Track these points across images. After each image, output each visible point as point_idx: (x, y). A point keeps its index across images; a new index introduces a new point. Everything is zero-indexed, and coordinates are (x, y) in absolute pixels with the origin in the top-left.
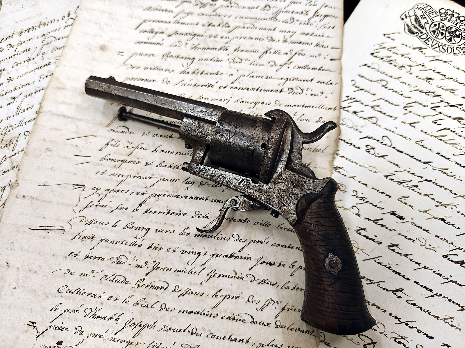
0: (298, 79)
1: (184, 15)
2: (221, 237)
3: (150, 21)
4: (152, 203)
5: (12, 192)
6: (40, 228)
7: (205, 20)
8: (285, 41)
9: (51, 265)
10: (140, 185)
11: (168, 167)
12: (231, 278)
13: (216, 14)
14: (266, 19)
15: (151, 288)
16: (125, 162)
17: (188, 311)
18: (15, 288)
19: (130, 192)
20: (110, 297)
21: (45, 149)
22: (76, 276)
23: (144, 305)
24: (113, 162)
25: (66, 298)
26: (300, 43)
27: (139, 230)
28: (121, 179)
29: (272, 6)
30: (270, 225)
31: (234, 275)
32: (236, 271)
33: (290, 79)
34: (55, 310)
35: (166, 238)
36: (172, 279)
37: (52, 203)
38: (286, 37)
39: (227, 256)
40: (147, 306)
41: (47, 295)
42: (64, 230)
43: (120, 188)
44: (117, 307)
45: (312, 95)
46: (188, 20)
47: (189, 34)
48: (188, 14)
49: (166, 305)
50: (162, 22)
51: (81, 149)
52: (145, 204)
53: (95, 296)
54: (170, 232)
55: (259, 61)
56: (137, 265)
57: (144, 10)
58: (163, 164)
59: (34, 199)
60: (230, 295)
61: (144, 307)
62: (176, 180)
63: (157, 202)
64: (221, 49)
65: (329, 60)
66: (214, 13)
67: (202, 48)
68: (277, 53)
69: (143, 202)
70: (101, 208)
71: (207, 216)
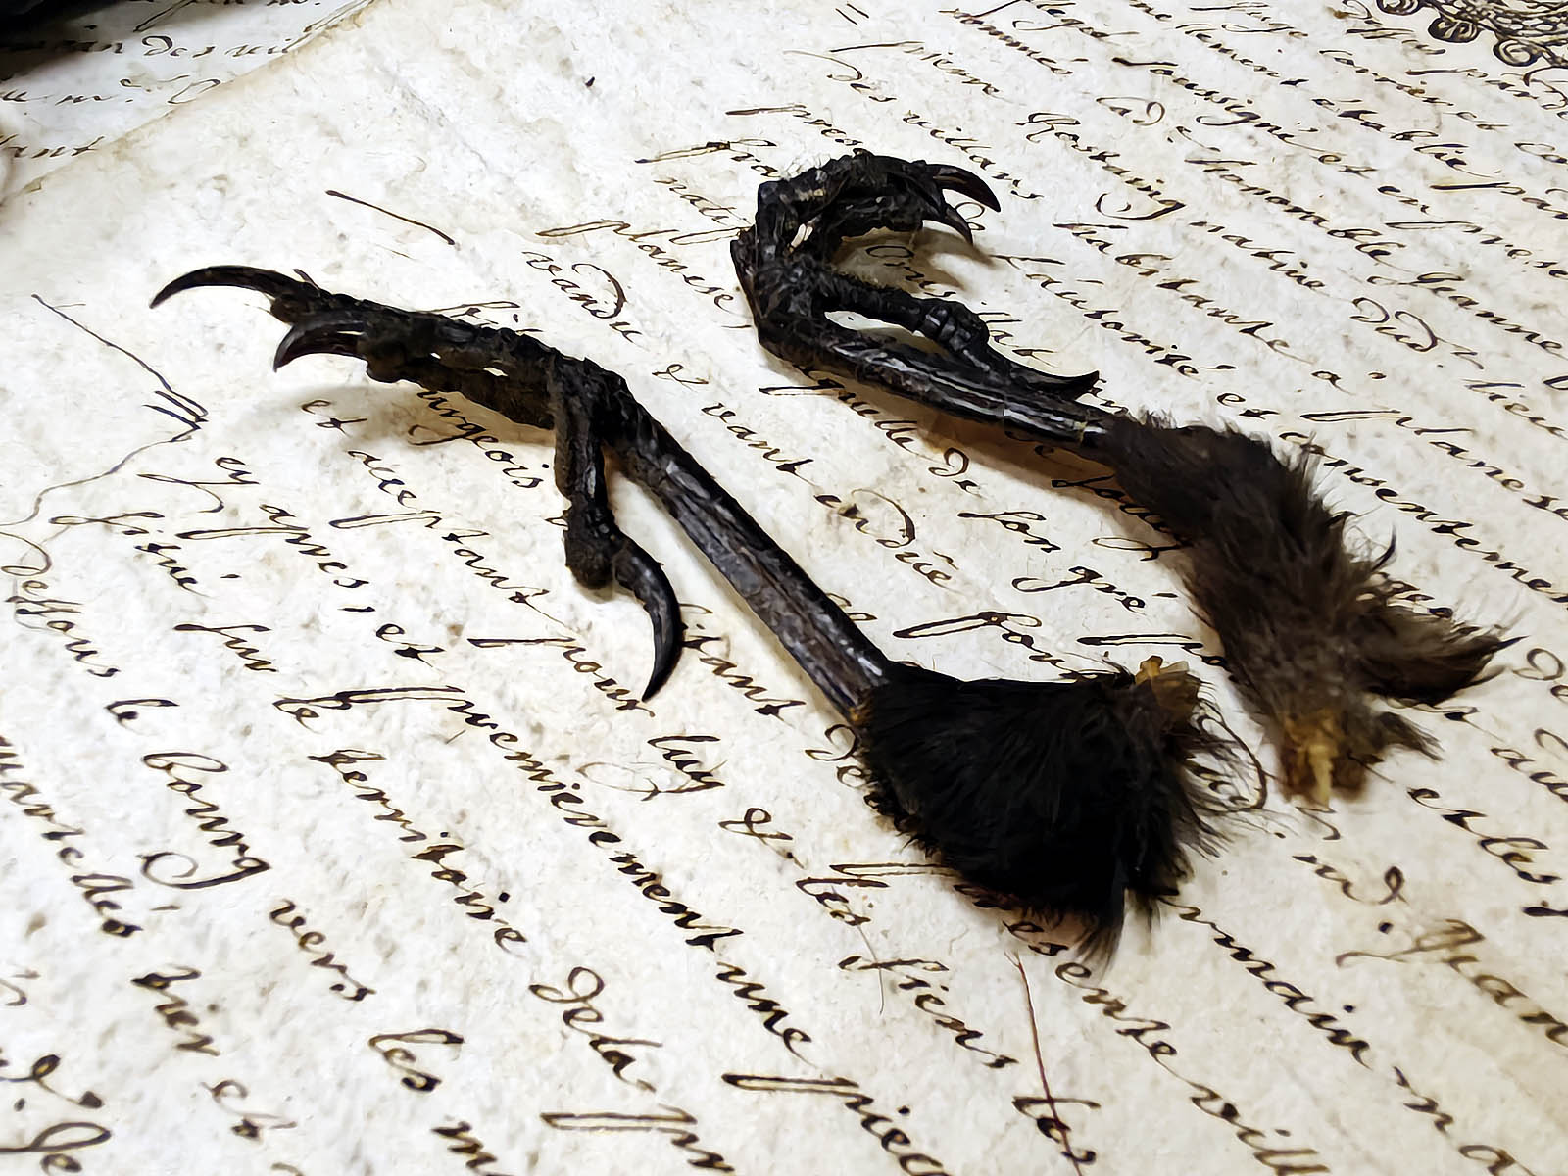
1: (1254, 23)
4: (406, 732)
7: (1343, 86)
10: (437, 594)
13: (1415, 87)
19: (359, 597)
27: (206, 827)
28: (384, 502)
35: (286, 995)
43: (338, 544)
46: (1257, 46)
47: (1224, 100)
48: (1275, 28)
52: (371, 714)
54: (341, 980)
55: (1540, 399)
63: (442, 747)
64: (1348, 234)
66: (1412, 81)
67: (1249, 183)
69: (367, 696)
71: (624, 1049)
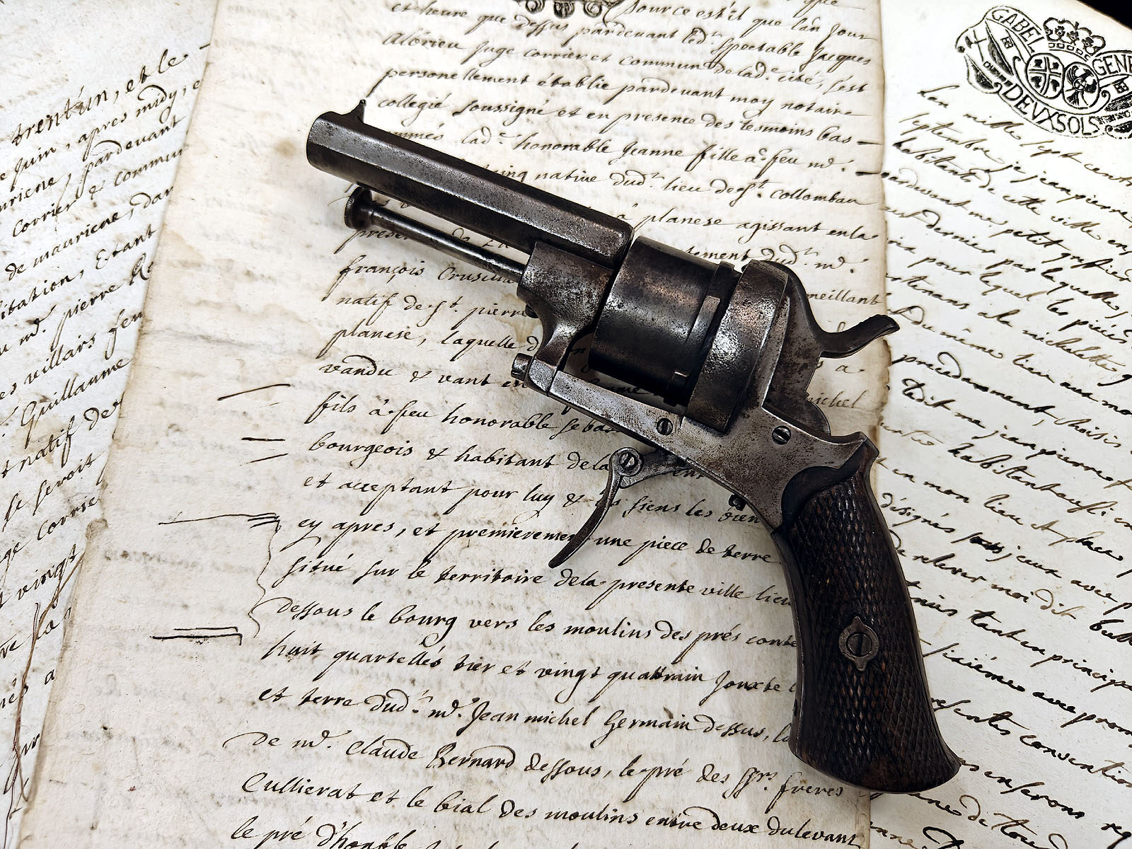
0: (784, 226)
1: (489, 55)
2: (628, 630)
3: (402, 73)
4: (454, 554)
5: (94, 544)
6: (177, 633)
7: (542, 69)
8: (746, 126)
9: (218, 726)
10: (419, 509)
11: (485, 461)
12: (660, 726)
13: (569, 52)
14: (698, 66)
15: (471, 765)
16: (376, 451)
17: (567, 813)
18: (132, 790)
19: (396, 530)
20: (377, 794)
21: (165, 427)
22: (284, 746)
23: (460, 808)
24: (344, 451)
25: (266, 805)
26: (784, 129)
27: (428, 624)
28: (370, 495)
29: (709, 30)
30: (742, 592)
31: (668, 720)
32: (671, 710)
33: (765, 225)
34: (244, 836)
35: (496, 641)
36: (522, 740)
37: (199, 567)
38: (749, 114)
39: (646, 676)
40: (469, 809)
41: (216, 799)
42: (241, 636)
43: (372, 518)
44: (395, 817)
45: (819, 265)
46: (500, 68)
47: (506, 107)
48: (500, 52)
49: (513, 803)
50: (434, 74)
51: (258, 422)
52: (439, 557)
53: (337, 794)
54: (505, 625)
55: (687, 179)
56: (434, 711)
57: (384, 43)
58: (473, 454)
59: (151, 558)
60: (661, 768)
61: (462, 811)
62: (509, 494)
63: (467, 549)
64: (590, 146)
65: (855, 175)
66: (566, 50)
67: (542, 144)
68: (729, 157)
69: (432, 553)
70: (328, 571)
71: (590, 580)
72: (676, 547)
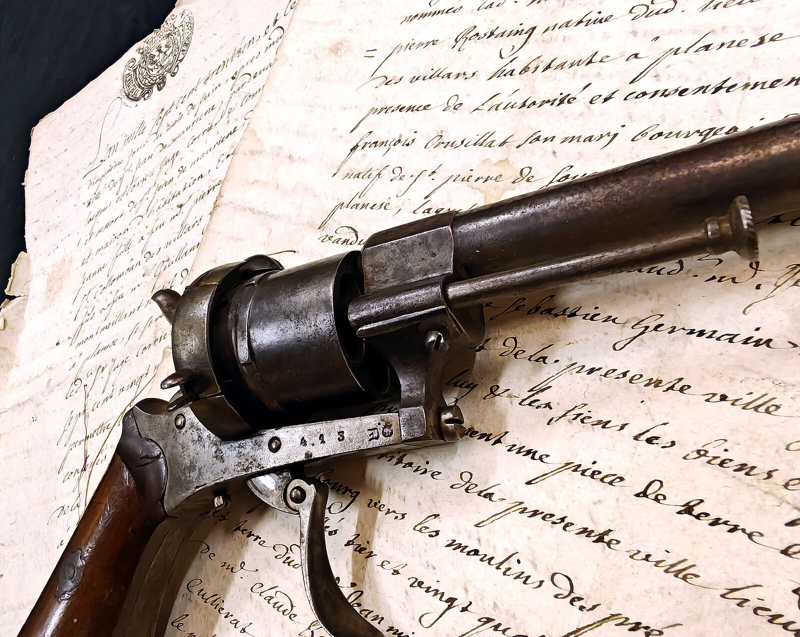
30: (697, 576)
54: (396, 515)
71: (489, 491)
72: (607, 480)
